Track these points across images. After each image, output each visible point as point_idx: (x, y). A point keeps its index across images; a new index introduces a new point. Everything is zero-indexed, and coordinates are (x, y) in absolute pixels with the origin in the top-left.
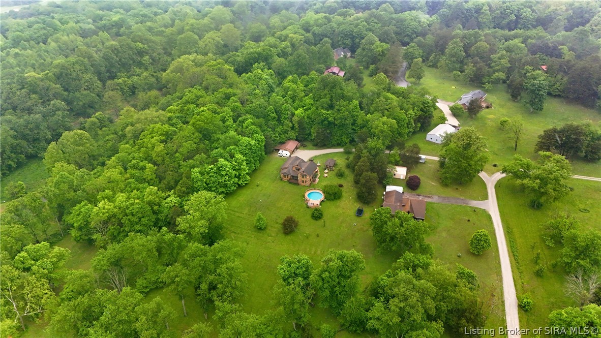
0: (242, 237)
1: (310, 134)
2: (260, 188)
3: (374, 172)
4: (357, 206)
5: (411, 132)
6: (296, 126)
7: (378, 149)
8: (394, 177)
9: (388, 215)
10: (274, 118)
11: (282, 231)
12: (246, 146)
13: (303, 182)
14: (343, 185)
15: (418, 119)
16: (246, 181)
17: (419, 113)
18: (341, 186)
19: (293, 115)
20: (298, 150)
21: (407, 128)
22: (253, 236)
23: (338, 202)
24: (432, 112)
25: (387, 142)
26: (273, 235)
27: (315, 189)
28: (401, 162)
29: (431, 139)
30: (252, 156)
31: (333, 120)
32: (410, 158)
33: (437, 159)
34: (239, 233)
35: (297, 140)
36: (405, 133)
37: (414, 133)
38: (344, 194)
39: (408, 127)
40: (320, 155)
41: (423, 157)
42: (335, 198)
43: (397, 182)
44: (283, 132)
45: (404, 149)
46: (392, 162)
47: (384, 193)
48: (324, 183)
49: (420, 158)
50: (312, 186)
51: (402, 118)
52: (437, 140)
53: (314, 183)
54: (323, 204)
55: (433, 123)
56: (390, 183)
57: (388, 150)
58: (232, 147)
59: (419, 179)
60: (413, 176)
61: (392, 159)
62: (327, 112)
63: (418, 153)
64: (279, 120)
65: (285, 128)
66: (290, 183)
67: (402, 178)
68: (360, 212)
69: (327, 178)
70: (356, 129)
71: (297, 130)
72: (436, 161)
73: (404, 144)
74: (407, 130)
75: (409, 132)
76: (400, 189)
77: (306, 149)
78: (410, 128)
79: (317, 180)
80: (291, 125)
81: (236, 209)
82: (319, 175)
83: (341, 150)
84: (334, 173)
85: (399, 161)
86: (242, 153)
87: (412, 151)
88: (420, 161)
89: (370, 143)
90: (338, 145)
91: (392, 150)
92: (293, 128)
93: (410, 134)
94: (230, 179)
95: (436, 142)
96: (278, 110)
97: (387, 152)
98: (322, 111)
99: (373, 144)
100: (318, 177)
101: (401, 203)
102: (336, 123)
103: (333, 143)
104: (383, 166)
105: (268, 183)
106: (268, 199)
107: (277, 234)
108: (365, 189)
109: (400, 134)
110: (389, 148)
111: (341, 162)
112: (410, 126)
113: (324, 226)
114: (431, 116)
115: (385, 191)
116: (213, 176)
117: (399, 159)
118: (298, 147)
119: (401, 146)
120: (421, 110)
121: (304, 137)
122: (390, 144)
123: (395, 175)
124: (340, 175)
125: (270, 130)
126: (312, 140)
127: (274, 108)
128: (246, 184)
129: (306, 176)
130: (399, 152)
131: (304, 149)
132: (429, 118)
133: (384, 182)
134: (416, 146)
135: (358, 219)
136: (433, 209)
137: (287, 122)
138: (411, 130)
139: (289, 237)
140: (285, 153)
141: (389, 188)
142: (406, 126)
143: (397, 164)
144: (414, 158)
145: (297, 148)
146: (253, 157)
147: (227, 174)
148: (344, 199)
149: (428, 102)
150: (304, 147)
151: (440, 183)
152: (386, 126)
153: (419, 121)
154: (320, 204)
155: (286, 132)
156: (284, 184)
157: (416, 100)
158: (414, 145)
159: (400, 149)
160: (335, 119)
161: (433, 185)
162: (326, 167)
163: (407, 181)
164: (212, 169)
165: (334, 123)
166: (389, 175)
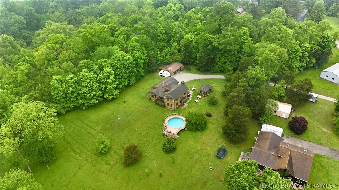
0: (79, 158)
1: (195, 59)
2: (125, 105)
3: (248, 107)
4: (222, 143)
5: (303, 66)
6: (183, 49)
7: (258, 79)
8: (275, 114)
9: (251, 178)
10: (164, 39)
11: (123, 160)
12: (119, 60)
13: (168, 105)
14: (213, 114)
15: (314, 54)
16: (113, 95)
17: (315, 48)
18: (209, 115)
19: (182, 37)
20: (181, 72)
21: (299, 62)
22: (90, 160)
23: (200, 134)
24: (331, 48)
25: (273, 73)
26: (112, 163)
27: (179, 115)
28: (286, 98)
29: (327, 76)
30: (123, 72)
31: (217, 44)
32: (297, 94)
33: (333, 100)
34: (78, 153)
35: (182, 63)
36: (296, 66)
37: (307, 68)
38: (210, 126)
39: (300, 60)
40: (200, 80)
41: (315, 95)
42: (197, 129)
43: (276, 120)
44: (170, 54)
45: (292, 83)
46: (275, 97)
47: (259, 132)
48: (192, 110)
49: (311, 97)
50: (177, 111)
51: (295, 49)
52: (333, 79)
53: (182, 108)
54: (182, 134)
55: (331, 60)
56: (268, 121)
57: (273, 82)
58: (103, 60)
59: (306, 122)
60: (299, 118)
61: (276, 94)
62: (212, 36)
63: (309, 90)
64: (168, 42)
65: (173, 49)
66: (157, 104)
67: (284, 116)
68: (222, 153)
69: (196, 105)
70: (242, 57)
71: (183, 53)
72: (333, 102)
73: (293, 78)
74: (299, 64)
75: (301, 67)
76: (279, 131)
77: (189, 73)
78: (303, 62)
79: (186, 105)
80: (178, 47)
81: (91, 125)
82: (191, 99)
83: (222, 77)
84: (206, 99)
85: (284, 97)
86: (113, 66)
87: (302, 87)
88: (311, 100)
89: (251, 71)
90: (221, 72)
91: (277, 83)
92: (179, 51)
93: (302, 69)
94: (91, 91)
95: (332, 81)
96: (168, 32)
97: (272, 84)
98: (208, 35)
99: (254, 73)
100: (189, 101)
101: (277, 152)
102: (220, 48)
103: (216, 69)
104: (261, 100)
105: (135, 101)
106: (127, 117)
107: (117, 162)
108: (232, 125)
109: (290, 67)
110: (275, 80)
111: (218, 89)
112: (303, 60)
113: (174, 163)
114: (329, 53)
115: (260, 130)
116: (72, 86)
117: (284, 94)
118: (182, 68)
119: (289, 80)
120: (318, 45)
121: (190, 61)
122: (276, 76)
123: (276, 112)
124: (213, 103)
125: (158, 50)
126: (196, 65)
127: (165, 30)
128: (113, 98)
129: (171, 99)
130: (285, 86)
131: (186, 72)
132: (327, 54)
133: (260, 119)
134: (308, 82)
135: (218, 162)
136: (322, 166)
137: (175, 44)
138: (304, 64)
139: (127, 170)
140: (165, 73)
141: (266, 128)
142: (299, 59)
143: (281, 99)
144: (304, 95)
145: (179, 70)
146: (126, 73)
147: (87, 86)
148: (208, 132)
149: (329, 37)
150: (188, 70)
151: (334, 130)
152: (273, 53)
153: (314, 57)
154: (178, 134)
155: (173, 54)
156: (151, 104)
157: (314, 33)
158: (306, 80)
159: (287, 82)
160: (219, 44)
161: (324, 132)
162: (201, 93)
163: (290, 122)
164: (72, 78)
165: (218, 48)
166: (267, 111)
